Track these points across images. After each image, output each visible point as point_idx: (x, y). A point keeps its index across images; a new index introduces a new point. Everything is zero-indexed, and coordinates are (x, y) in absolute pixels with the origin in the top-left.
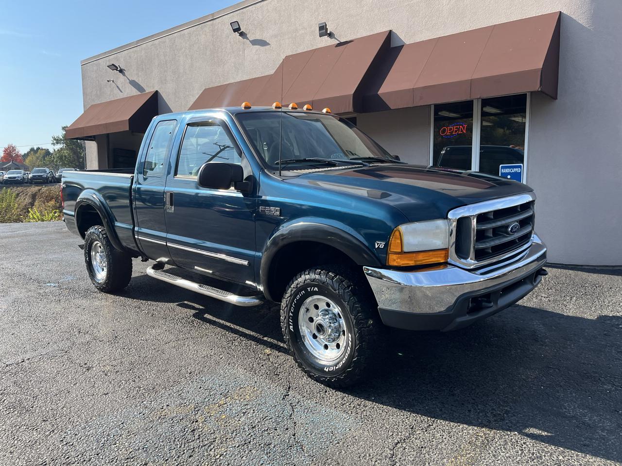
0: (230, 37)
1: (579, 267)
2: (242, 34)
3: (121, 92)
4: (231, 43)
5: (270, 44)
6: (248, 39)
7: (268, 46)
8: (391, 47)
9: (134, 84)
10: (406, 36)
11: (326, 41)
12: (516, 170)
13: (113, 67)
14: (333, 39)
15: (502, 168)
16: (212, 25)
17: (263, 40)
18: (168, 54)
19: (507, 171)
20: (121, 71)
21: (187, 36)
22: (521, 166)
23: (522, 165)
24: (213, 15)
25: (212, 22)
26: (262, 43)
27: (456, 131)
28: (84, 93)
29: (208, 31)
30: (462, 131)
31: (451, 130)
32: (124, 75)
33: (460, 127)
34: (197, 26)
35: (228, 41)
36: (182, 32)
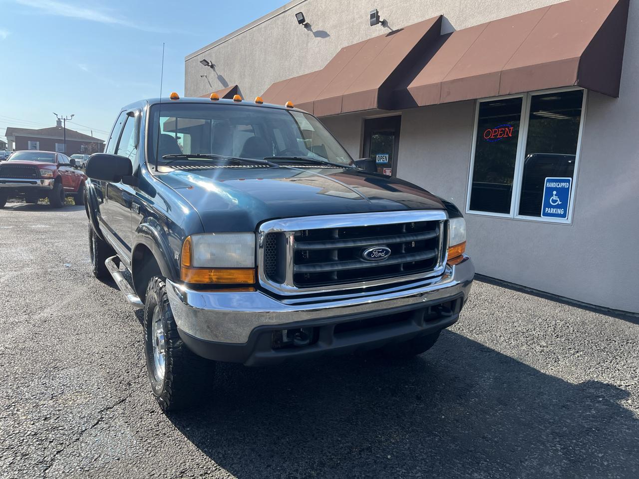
0: (297, 29)
1: (629, 315)
2: (307, 26)
3: (211, 87)
4: (297, 35)
5: (329, 36)
6: (312, 31)
7: (328, 38)
8: (442, 34)
9: (221, 79)
10: (456, 22)
11: (379, 30)
12: (563, 184)
13: (205, 62)
14: (386, 28)
15: (549, 181)
16: (283, 17)
17: (324, 32)
18: (247, 48)
19: (553, 185)
20: (212, 66)
21: (263, 29)
22: (569, 180)
23: (571, 179)
24: (285, 6)
25: (283, 14)
26: (322, 34)
27: (501, 134)
28: (185, 88)
29: (280, 24)
30: (507, 134)
31: (495, 133)
32: (214, 70)
33: (505, 130)
34: (271, 20)
35: (296, 33)
36: (260, 26)
